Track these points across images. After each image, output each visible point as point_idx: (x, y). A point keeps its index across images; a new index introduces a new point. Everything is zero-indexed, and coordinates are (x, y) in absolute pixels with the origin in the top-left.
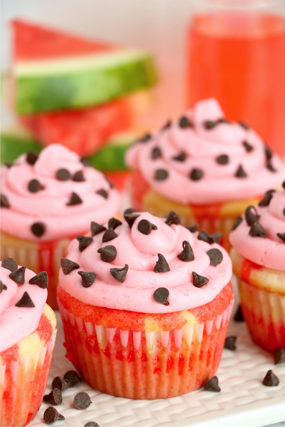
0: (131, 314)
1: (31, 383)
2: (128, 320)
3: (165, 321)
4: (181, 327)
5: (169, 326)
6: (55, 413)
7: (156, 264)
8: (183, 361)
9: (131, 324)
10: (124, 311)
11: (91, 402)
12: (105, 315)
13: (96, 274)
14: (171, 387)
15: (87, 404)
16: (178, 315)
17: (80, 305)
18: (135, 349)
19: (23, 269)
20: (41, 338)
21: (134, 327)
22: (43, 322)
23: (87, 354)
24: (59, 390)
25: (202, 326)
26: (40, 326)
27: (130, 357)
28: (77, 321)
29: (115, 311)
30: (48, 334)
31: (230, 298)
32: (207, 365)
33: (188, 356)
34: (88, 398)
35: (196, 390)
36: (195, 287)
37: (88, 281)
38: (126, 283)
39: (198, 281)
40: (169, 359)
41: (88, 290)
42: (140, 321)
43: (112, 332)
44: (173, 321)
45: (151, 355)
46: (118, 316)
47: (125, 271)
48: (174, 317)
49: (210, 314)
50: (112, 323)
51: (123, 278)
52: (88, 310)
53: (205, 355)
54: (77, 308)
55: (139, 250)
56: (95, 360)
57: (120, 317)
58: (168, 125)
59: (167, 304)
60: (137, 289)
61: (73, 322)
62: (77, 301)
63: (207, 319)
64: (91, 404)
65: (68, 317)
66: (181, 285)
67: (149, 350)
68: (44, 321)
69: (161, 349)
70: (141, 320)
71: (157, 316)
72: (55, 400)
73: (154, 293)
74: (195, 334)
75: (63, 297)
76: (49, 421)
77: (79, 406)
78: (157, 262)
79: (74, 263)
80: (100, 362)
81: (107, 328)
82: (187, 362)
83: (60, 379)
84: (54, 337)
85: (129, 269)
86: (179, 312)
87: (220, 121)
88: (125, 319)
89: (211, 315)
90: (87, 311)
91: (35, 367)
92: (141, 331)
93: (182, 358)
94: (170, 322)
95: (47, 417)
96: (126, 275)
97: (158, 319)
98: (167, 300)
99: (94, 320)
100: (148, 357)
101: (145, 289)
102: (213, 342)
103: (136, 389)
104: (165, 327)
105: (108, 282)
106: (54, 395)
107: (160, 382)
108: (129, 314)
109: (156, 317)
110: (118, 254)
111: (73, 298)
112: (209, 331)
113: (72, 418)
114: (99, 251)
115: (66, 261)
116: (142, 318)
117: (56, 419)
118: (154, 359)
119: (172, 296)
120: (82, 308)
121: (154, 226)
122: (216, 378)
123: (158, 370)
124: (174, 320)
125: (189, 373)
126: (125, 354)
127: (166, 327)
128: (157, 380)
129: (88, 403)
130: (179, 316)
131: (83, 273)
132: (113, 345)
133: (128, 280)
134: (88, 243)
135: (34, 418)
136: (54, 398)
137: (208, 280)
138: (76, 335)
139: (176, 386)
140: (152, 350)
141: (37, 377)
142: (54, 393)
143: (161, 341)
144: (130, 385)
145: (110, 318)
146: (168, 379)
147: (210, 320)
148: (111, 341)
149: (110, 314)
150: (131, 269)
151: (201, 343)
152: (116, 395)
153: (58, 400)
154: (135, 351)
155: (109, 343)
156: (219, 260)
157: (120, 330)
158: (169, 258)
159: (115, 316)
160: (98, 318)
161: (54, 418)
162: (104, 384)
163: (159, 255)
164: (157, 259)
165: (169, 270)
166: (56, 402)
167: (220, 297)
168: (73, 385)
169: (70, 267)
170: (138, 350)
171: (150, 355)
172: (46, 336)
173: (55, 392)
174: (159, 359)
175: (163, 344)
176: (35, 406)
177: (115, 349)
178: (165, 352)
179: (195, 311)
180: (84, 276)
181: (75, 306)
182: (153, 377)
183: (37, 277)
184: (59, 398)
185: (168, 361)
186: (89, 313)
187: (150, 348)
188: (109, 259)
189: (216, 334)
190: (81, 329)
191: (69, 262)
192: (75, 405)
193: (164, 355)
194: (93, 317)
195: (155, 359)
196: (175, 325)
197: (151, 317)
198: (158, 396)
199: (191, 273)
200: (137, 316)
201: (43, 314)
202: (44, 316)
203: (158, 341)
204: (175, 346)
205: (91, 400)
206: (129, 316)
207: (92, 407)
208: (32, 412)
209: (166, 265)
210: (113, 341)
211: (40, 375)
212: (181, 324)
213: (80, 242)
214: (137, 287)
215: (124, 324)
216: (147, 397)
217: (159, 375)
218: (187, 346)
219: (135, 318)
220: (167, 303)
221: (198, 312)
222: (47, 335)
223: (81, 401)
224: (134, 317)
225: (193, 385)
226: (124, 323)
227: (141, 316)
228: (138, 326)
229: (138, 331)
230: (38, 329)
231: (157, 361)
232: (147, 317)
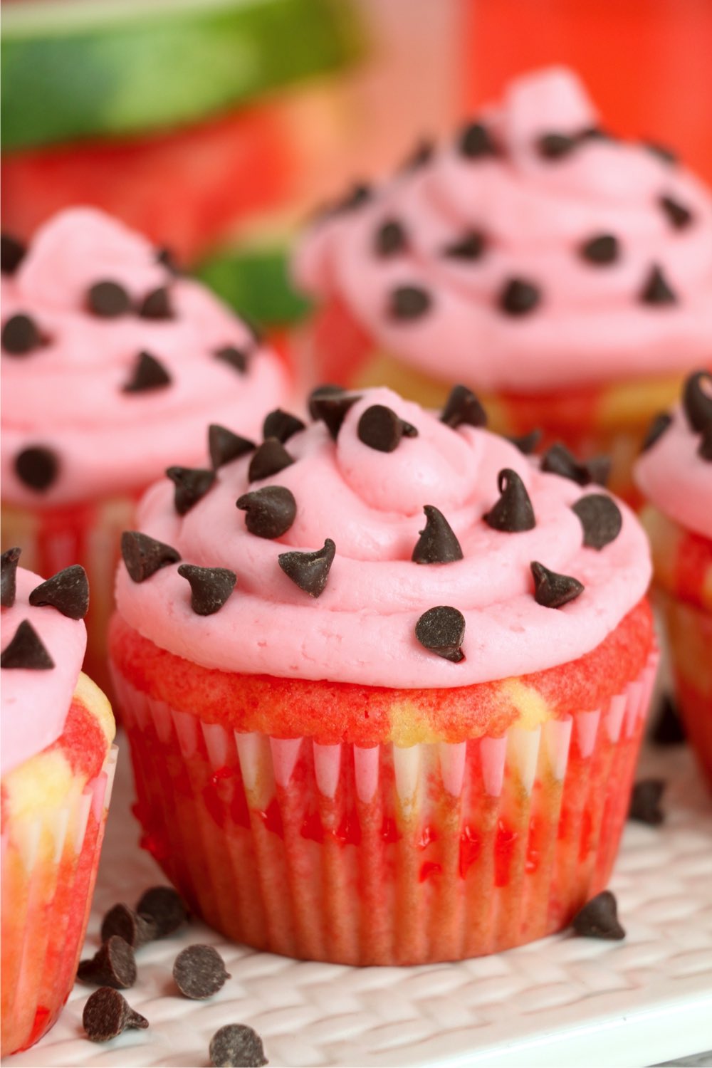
0: (348, 694)
1: (45, 908)
2: (337, 710)
3: (454, 711)
4: (502, 731)
5: (466, 725)
6: (120, 1005)
7: (421, 539)
8: (510, 840)
9: (349, 722)
10: (325, 684)
11: (228, 976)
12: (267, 698)
13: (235, 573)
14: (472, 924)
15: (215, 981)
16: (493, 693)
17: (184, 674)
18: (362, 802)
19: (10, 558)
20: (73, 766)
21: (357, 732)
22: (76, 720)
23: (208, 827)
24: (127, 944)
25: (568, 727)
26: (69, 730)
27: (347, 829)
28: (177, 724)
29: (297, 685)
30: (94, 758)
31: (648, 649)
32: (583, 854)
33: (524, 823)
34: (218, 963)
35: (547, 935)
36: (543, 608)
37: (211, 594)
38: (328, 599)
39: (550, 588)
40: (465, 833)
41: (213, 622)
42: (375, 713)
43: (290, 750)
44: (477, 711)
45: (410, 821)
46: (308, 701)
47: (325, 559)
48: (481, 701)
49: (588, 692)
50: (287, 723)
51: (320, 580)
52: (212, 686)
53: (577, 823)
54: (177, 684)
55: (363, 498)
56: (236, 846)
57: (312, 702)
58: (422, 156)
59: (458, 658)
60: (365, 615)
61: (163, 731)
62: (178, 660)
63: (582, 709)
64: (228, 982)
65: (150, 718)
66: (498, 601)
67: (406, 805)
68: (80, 719)
69: (442, 800)
70: (378, 709)
71: (426, 696)
72: (114, 971)
73: (418, 624)
74: (543, 753)
75: (129, 656)
76: (102, 1031)
77: (189, 988)
78: (421, 533)
79: (163, 547)
80: (252, 853)
81: (272, 740)
82: (523, 844)
83: (127, 909)
84: (109, 768)
85: (336, 555)
86: (495, 685)
87: (591, 134)
88: (330, 709)
89: (593, 692)
90: (208, 690)
91: (58, 859)
92: (378, 746)
93: (504, 832)
94: (468, 714)
95: (92, 1021)
96: (328, 572)
97: (431, 705)
98: (458, 642)
99: (231, 717)
100: (400, 826)
101: (387, 614)
102: (597, 784)
103: (364, 934)
104: (453, 731)
105: (273, 598)
106: (111, 957)
107: (438, 908)
108: (342, 691)
109: (425, 699)
110: (299, 512)
111: (164, 652)
112: (588, 747)
113: (168, 1024)
114: (243, 503)
115: (138, 540)
116: (381, 703)
117: (123, 1023)
118: (420, 834)
119: (474, 634)
120: (194, 683)
121: (407, 428)
122: (609, 898)
123: (431, 870)
124: (480, 707)
125: (528, 881)
126: (332, 819)
127: (456, 730)
128: (429, 901)
129: (217, 978)
130: (495, 697)
131: (194, 571)
132: (292, 794)
133: (334, 589)
134: (203, 486)
135: (53, 1025)
136: (113, 966)
137: (581, 586)
138: (174, 771)
139: (490, 919)
140: (413, 804)
141: (62, 892)
142: (110, 950)
143: (440, 776)
144: (345, 921)
145: (283, 706)
146: (463, 898)
147: (590, 709)
148: (287, 782)
149: (283, 694)
150: (343, 556)
151: (562, 783)
152: (301, 954)
153: (124, 973)
154: (362, 807)
155: (279, 788)
156: (609, 529)
157: (315, 744)
158: (460, 522)
159: (297, 701)
160: (246, 708)
161: (117, 1021)
162: (265, 922)
163: (429, 511)
164: (421, 522)
165: (458, 556)
166: (117, 976)
167: (618, 643)
168: (164, 931)
169: (151, 559)
170: (369, 805)
171: (408, 819)
172: (89, 763)
173: (114, 948)
174: (434, 835)
175: (448, 786)
176: (55, 985)
177: (299, 805)
178: (455, 811)
179: (545, 680)
180: (200, 578)
181: (171, 679)
182: (419, 892)
183: (55, 583)
184: (128, 966)
185: (463, 839)
186: (215, 694)
187: (407, 799)
188: (274, 528)
189: (607, 758)
190: (189, 750)
191: (147, 542)
192: (179, 984)
193: (452, 820)
194: (229, 705)
195: (424, 835)
196: (483, 725)
197: (409, 701)
198: (436, 956)
199: (528, 564)
200: (366, 697)
201: (76, 697)
202: (79, 703)
203: (431, 778)
204: (485, 791)
205: (228, 970)
206: (340, 700)
207: (229, 990)
208: (47, 1003)
209: (450, 540)
210: (290, 779)
211: (71, 885)
212: (502, 722)
213: (177, 485)
214: (364, 608)
215: (326, 724)
216: (401, 958)
217: (437, 885)
218: (521, 791)
219: (361, 706)
220: (458, 654)
221: (554, 684)
222: (90, 759)
223: (197, 972)
224: (357, 700)
225: (541, 920)
226: (325, 719)
227: (379, 698)
228: (369, 729)
229: (370, 745)
230: (62, 741)
231: (430, 842)
232: (397, 699)
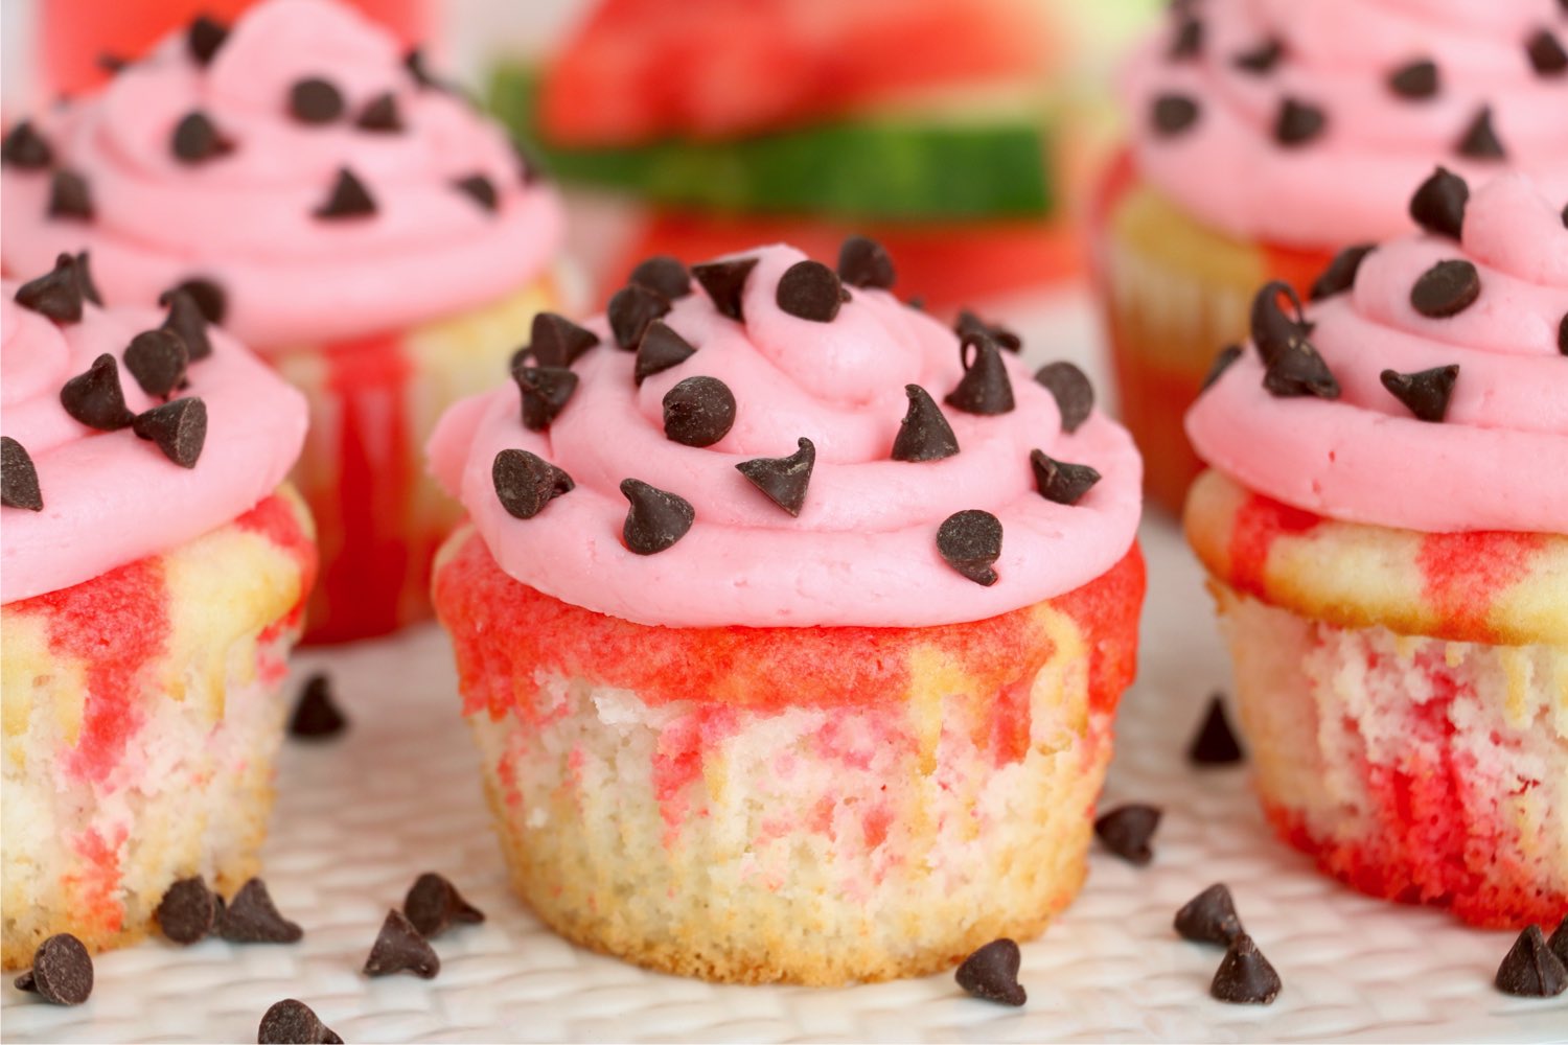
0: (850, 640)
2: (841, 663)
3: (984, 650)
7: (906, 430)
9: (857, 677)
10: (821, 630)
12: (744, 655)
16: (1024, 623)
17: (610, 637)
38: (811, 516)
41: (661, 562)
42: (889, 663)
44: (1011, 648)
46: (799, 655)
47: (801, 467)
48: (1013, 634)
52: (655, 648)
57: (805, 656)
59: (991, 578)
70: (892, 658)
71: (947, 634)
73: (938, 535)
78: (905, 422)
86: (1025, 612)
88: (830, 663)
90: (649, 654)
94: (1002, 652)
97: (955, 646)
104: (990, 674)
108: (841, 638)
109: (946, 638)
115: (531, 461)
116: (894, 649)
120: (626, 647)
124: (1012, 642)
127: (993, 672)
130: (1026, 628)
133: (818, 504)
134: (564, 390)
145: (768, 663)
149: (762, 649)
156: (1081, 404)
159: (784, 656)
160: (713, 670)
163: (915, 391)
164: (902, 408)
179: (1075, 602)
186: (661, 659)
188: (712, 431)
191: (540, 464)
194: (685, 670)
196: (1020, 665)
197: (928, 644)
200: (874, 643)
206: (842, 650)
212: (1039, 659)
215: (828, 682)
219: (870, 655)
220: (990, 573)
221: (1083, 607)
224: (864, 648)
226: (826, 677)
227: (892, 642)
228: (885, 684)
232: (914, 642)
